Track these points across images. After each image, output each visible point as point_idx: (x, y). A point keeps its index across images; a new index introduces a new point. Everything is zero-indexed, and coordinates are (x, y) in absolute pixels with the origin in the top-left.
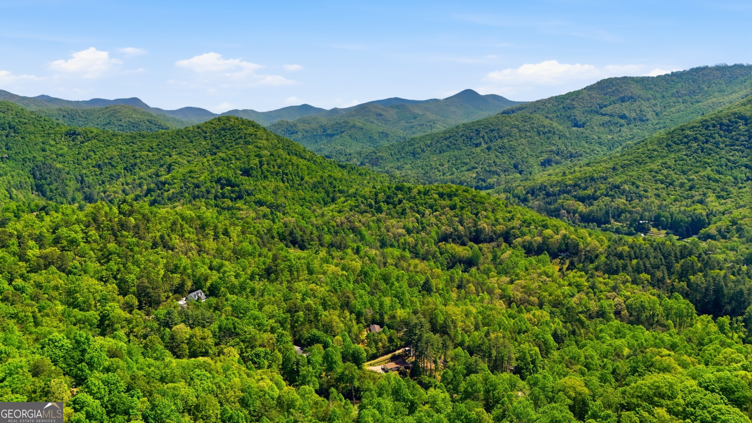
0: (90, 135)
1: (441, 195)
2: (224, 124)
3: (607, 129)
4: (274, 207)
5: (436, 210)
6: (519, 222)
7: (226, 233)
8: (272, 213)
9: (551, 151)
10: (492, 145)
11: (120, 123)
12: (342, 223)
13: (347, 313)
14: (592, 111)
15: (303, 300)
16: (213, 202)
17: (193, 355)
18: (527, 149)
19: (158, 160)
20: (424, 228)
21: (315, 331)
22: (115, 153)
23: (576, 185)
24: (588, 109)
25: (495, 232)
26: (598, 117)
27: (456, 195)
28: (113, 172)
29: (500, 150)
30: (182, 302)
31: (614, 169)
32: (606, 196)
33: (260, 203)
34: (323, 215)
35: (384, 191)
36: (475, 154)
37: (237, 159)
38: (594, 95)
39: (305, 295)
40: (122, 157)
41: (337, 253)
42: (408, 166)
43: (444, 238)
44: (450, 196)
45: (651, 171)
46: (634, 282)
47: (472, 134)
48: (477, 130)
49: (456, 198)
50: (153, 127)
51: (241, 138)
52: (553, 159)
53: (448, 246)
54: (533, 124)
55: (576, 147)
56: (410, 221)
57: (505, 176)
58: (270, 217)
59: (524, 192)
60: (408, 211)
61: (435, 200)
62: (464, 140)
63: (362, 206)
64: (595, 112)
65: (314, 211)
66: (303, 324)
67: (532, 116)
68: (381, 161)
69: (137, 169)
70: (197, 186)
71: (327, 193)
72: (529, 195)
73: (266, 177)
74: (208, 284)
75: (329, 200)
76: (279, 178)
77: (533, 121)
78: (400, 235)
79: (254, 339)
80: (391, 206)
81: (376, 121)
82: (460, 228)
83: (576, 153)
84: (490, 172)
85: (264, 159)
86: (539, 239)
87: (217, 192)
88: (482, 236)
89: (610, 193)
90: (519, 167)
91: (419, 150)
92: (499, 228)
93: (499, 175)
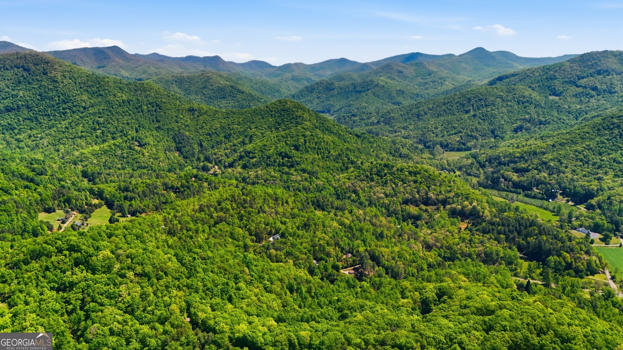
0: (203, 111)
1: (410, 173)
2: (283, 106)
3: (578, 100)
4: (311, 174)
5: (405, 183)
6: (454, 194)
7: (287, 203)
8: (310, 177)
9: (525, 119)
10: (477, 113)
11: (212, 87)
12: (349, 187)
13: (337, 248)
14: (570, 81)
15: (319, 241)
16: (277, 168)
17: (277, 262)
18: (506, 117)
19: (244, 131)
20: (396, 194)
21: (322, 255)
22: (218, 126)
23: (522, 157)
24: (567, 80)
25: (437, 199)
26: (573, 88)
27: (419, 173)
28: (218, 139)
29: (483, 118)
30: (271, 239)
31: (554, 146)
32: (535, 169)
33: (304, 171)
34: (339, 180)
35: (377, 167)
36: (463, 121)
37: (291, 137)
38: (575, 68)
39: (320, 239)
40: (222, 128)
41: (339, 213)
42: (411, 127)
43: (406, 202)
44: (415, 174)
45: (576, 151)
46: (495, 239)
47: (464, 102)
48: (469, 99)
49: (418, 176)
50: (234, 91)
51: (293, 118)
52: (525, 126)
53: (407, 207)
54: (515, 94)
55: (546, 116)
56: (389, 190)
57: (482, 140)
58: (309, 180)
59: (485, 160)
60: (389, 182)
61: (406, 176)
62: (458, 106)
63: (362, 176)
64: (573, 82)
65: (334, 176)
66: (318, 251)
67: (515, 87)
68: (392, 121)
69: (232, 138)
70: (269, 157)
71: (344, 164)
72: (487, 163)
73: (307, 151)
74: (281, 232)
75: (344, 168)
76: (315, 152)
77: (516, 92)
78: (381, 198)
79: (298, 257)
80: (379, 178)
81: (397, 78)
82: (417, 196)
83: (546, 121)
84: (471, 136)
85: (307, 138)
86: (459, 207)
87: (279, 161)
88: (430, 202)
89: (540, 167)
90: (496, 132)
91: (422, 113)
92: (441, 197)
93: (477, 139)
